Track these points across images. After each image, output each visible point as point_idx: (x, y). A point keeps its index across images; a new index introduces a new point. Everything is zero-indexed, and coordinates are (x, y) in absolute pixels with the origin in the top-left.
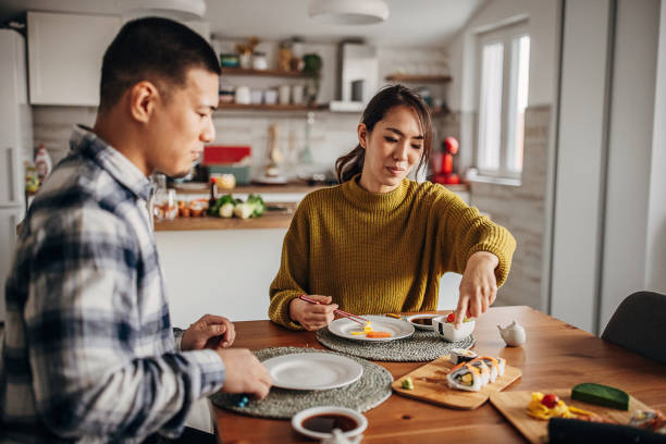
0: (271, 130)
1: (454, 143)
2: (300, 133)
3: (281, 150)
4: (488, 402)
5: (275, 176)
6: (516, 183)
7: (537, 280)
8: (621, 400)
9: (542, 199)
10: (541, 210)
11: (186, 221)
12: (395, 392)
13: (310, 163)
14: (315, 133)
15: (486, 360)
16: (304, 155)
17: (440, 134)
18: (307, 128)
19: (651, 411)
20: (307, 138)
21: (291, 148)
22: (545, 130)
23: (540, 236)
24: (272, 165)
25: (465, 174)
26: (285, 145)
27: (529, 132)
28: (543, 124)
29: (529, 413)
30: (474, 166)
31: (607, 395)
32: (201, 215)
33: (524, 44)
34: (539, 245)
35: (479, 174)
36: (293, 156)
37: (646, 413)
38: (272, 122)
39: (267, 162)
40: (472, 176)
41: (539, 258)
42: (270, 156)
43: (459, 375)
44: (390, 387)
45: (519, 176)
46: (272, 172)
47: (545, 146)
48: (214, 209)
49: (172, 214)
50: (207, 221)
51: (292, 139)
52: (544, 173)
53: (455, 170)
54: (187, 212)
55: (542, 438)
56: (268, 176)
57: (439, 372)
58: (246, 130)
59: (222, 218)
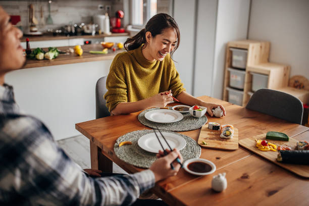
0: (30, 7)
1: (122, 13)
2: (45, 9)
3: (35, 17)
5: (36, 31)
8: (285, 137)
13: (52, 24)
14: (53, 8)
16: (48, 19)
17: (112, 8)
18: (49, 5)
20: (49, 11)
21: (42, 17)
24: (33, 26)
25: (126, 28)
26: (38, 14)
30: (130, 24)
35: (133, 28)
36: (43, 20)
38: (31, 2)
39: (30, 24)
40: (130, 28)
42: (31, 20)
44: (198, 145)
46: (34, 29)
51: (41, 12)
53: (122, 26)
56: (32, 31)
57: (209, 134)
58: (17, 7)
59: (39, 60)
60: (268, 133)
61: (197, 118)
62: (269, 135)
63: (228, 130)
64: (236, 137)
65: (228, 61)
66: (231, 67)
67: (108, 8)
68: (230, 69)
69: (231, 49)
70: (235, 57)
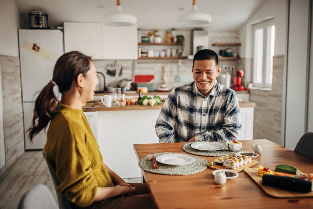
0: (163, 68)
1: (242, 72)
2: (175, 69)
3: (167, 76)
4: (243, 171)
5: (164, 88)
6: (270, 89)
7: (280, 132)
8: (293, 171)
9: (281, 96)
10: (281, 101)
11: (129, 106)
12: (208, 167)
13: (179, 82)
14: (181, 69)
16: (177, 78)
17: (236, 68)
18: (178, 67)
19: (303, 174)
20: (178, 71)
21: (171, 76)
22: (282, 66)
23: (280, 113)
24: (163, 83)
25: (247, 86)
26: (169, 74)
27: (275, 67)
28: (281, 63)
29: (258, 175)
30: (251, 82)
31: (288, 169)
32: (135, 104)
33: (272, 29)
34: (280, 117)
35: (253, 86)
36: (172, 79)
37: (301, 175)
38: (164, 64)
39: (161, 82)
40: (250, 86)
41: (280, 122)
42: (162, 79)
44: (207, 165)
45: (271, 86)
46: (163, 86)
47: (282, 73)
48: (140, 101)
49: (124, 104)
50: (138, 106)
51: (172, 72)
53: (243, 84)
54: (129, 103)
55: (260, 181)
56: (161, 87)
58: (153, 68)
59: (144, 105)
67: (232, 68)
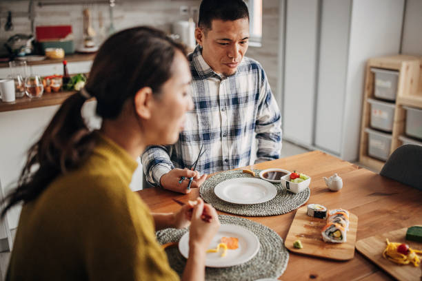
0: (85, 13)
2: (106, 14)
3: (93, 27)
4: (357, 252)
5: (92, 47)
6: (258, 45)
9: (276, 55)
10: (276, 63)
12: (291, 253)
14: (116, 13)
15: (339, 215)
16: (110, 30)
18: (111, 10)
20: (111, 17)
21: (100, 26)
24: (88, 39)
26: (96, 23)
27: (266, 11)
28: (275, 6)
36: (103, 31)
38: (86, 7)
39: (85, 37)
42: (86, 32)
43: (330, 233)
44: (285, 248)
45: (259, 40)
46: (90, 44)
47: (277, 20)
51: (100, 19)
52: (277, 39)
56: (86, 47)
57: (306, 226)
58: (67, 14)
60: (409, 230)
61: (292, 193)
62: (412, 233)
63: (338, 221)
64: (352, 233)
65: (368, 88)
66: (373, 96)
67: (196, 11)
68: (371, 101)
69: (374, 70)
70: (379, 83)
